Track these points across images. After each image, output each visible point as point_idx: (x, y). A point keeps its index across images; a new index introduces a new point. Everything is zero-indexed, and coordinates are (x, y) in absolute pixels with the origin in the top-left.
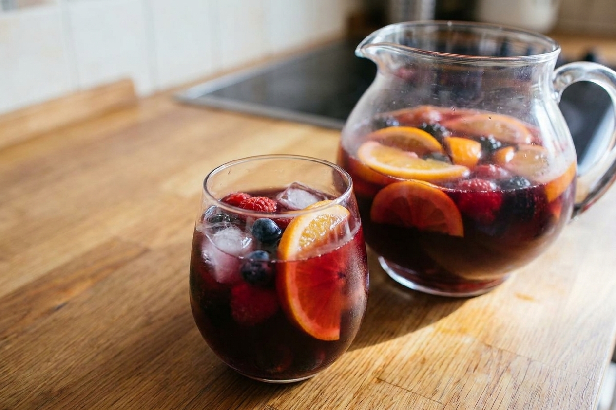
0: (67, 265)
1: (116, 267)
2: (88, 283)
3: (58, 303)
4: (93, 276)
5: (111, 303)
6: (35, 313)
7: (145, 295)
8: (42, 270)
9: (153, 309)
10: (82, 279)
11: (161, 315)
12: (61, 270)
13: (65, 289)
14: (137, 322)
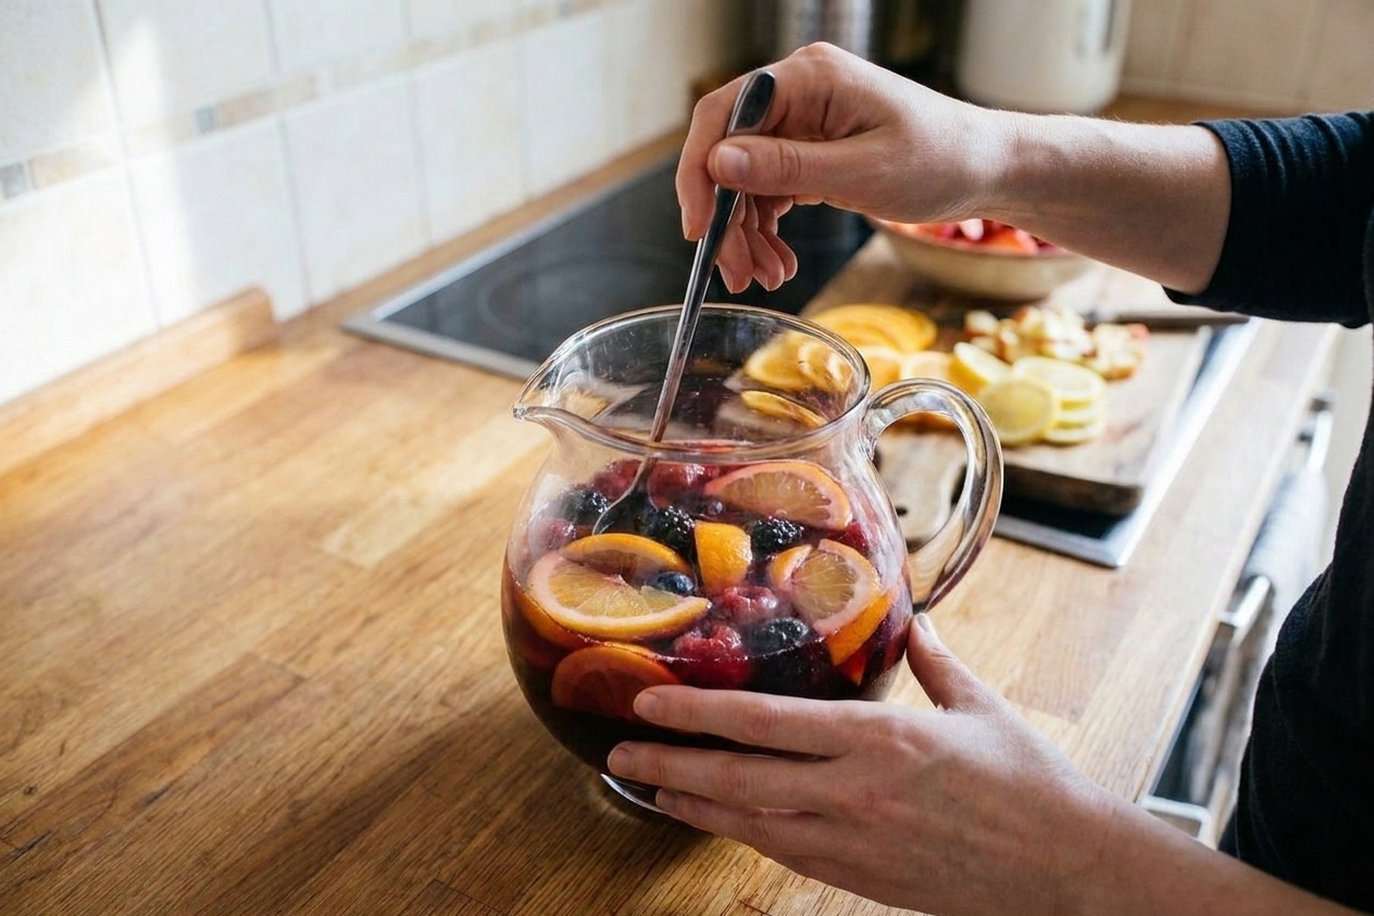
0: (171, 711)
1: (248, 714)
2: (205, 747)
3: (156, 786)
4: (211, 734)
5: (236, 785)
6: (123, 806)
7: (291, 769)
8: (135, 724)
9: (304, 794)
10: (195, 740)
11: (316, 804)
12: (161, 723)
13: (168, 759)
14: (274, 820)
